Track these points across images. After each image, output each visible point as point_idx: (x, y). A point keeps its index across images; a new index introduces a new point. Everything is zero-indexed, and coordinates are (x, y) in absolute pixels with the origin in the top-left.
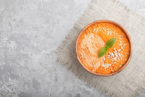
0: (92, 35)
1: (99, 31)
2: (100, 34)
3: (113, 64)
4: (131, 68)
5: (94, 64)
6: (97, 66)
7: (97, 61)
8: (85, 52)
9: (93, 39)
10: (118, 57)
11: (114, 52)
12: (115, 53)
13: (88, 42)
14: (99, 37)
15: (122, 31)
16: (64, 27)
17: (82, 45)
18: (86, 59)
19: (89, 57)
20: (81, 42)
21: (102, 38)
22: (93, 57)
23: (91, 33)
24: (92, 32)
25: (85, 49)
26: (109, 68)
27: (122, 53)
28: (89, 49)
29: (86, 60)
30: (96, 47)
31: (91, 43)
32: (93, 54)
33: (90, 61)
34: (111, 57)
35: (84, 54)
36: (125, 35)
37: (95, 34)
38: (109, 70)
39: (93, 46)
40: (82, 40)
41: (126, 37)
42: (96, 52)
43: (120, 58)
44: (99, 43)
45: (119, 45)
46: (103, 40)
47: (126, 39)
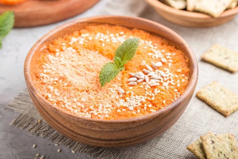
1: (89, 40)
3: (152, 96)
5: (92, 107)
8: (58, 87)
9: (74, 59)
10: (160, 80)
11: (144, 70)
12: (148, 71)
13: (61, 67)
14: (92, 52)
17: (45, 75)
19: (72, 95)
20: (40, 71)
21: (101, 52)
22: (85, 93)
23: (64, 48)
24: (70, 46)
25: (55, 83)
26: (142, 107)
27: (168, 70)
28: (70, 79)
29: (64, 104)
30: (87, 72)
31: (73, 68)
32: (84, 85)
34: (139, 81)
35: (56, 93)
36: (164, 41)
37: (79, 47)
38: (143, 111)
39: (78, 72)
40: (44, 66)
41: (167, 43)
42: (91, 82)
43: (169, 81)
44: (95, 62)
45: (155, 57)
46: (103, 55)
47: (169, 47)
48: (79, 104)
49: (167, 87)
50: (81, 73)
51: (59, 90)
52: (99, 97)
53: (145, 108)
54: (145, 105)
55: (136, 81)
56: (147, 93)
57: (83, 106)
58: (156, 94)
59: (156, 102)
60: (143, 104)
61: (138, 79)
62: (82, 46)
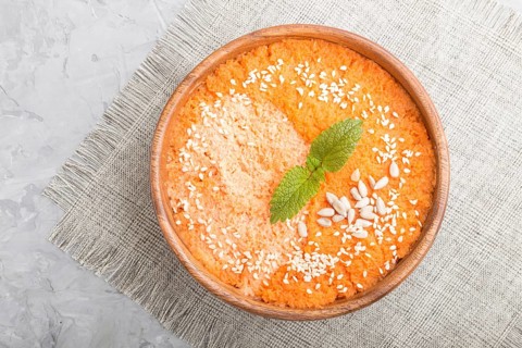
0: (239, 104)
1: (278, 82)
2: (281, 100)
3: (347, 258)
4: (445, 277)
5: (248, 254)
6: (265, 264)
7: (267, 242)
8: (203, 190)
9: (242, 123)
10: (372, 221)
11: (354, 190)
12: (358, 197)
13: (217, 139)
14: (279, 114)
15: (396, 81)
16: (95, 59)
17: (187, 156)
18: (209, 229)
19: (223, 217)
20: (182, 140)
21: (292, 120)
22: (243, 217)
23: (232, 91)
24: (240, 90)
25: (201, 176)
26: (327, 277)
27: (395, 197)
28: (225, 174)
29: (206, 234)
30: (258, 166)
31: (236, 147)
33: (229, 241)
34: (337, 218)
36: (413, 108)
37: (258, 97)
38: (325, 287)
39: (244, 162)
40: (189, 131)
42: (258, 193)
43: (387, 225)
44: (277, 145)
45: (382, 158)
46: (295, 128)
49: (380, 239)
50: (247, 166)
51: (206, 195)
52: (263, 233)
53: (331, 280)
54: (333, 275)
55: (331, 218)
56: (343, 250)
57: (234, 246)
58: (357, 254)
59: (352, 271)
60: (330, 272)
61: (336, 213)
62: (264, 95)
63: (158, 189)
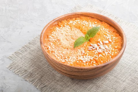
0: (67, 28)
1: (78, 23)
2: (79, 27)
3: (96, 58)
5: (66, 57)
8: (55, 44)
9: (68, 32)
10: (104, 50)
12: (100, 45)
13: (60, 34)
14: (78, 30)
15: (110, 25)
16: (28, 32)
17: (51, 37)
18: (55, 52)
19: (60, 49)
20: (50, 34)
22: (66, 49)
24: (68, 25)
27: (110, 46)
28: (62, 41)
30: (71, 39)
31: (65, 36)
32: (67, 45)
34: (93, 49)
35: (53, 47)
36: (115, 30)
37: (72, 26)
38: (89, 64)
39: (67, 38)
40: (52, 33)
41: (116, 32)
42: (71, 44)
43: (108, 52)
44: (77, 35)
45: (106, 38)
46: (82, 32)
47: (117, 34)
48: (61, 54)
49: (107, 55)
50: (68, 39)
51: (55, 45)
52: (71, 53)
53: (91, 63)
54: (92, 61)
55: (92, 48)
56: (95, 55)
57: (63, 56)
58: (99, 57)
59: (98, 61)
60: (91, 61)
61: (93, 47)
62: (74, 26)
63: (42, 39)
